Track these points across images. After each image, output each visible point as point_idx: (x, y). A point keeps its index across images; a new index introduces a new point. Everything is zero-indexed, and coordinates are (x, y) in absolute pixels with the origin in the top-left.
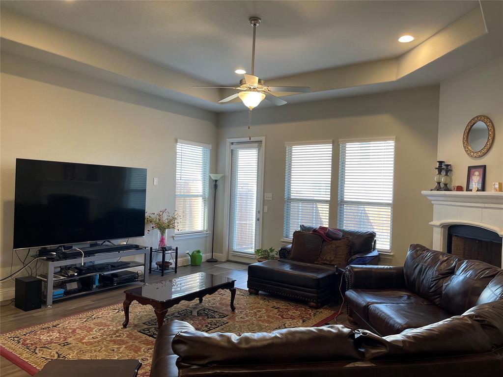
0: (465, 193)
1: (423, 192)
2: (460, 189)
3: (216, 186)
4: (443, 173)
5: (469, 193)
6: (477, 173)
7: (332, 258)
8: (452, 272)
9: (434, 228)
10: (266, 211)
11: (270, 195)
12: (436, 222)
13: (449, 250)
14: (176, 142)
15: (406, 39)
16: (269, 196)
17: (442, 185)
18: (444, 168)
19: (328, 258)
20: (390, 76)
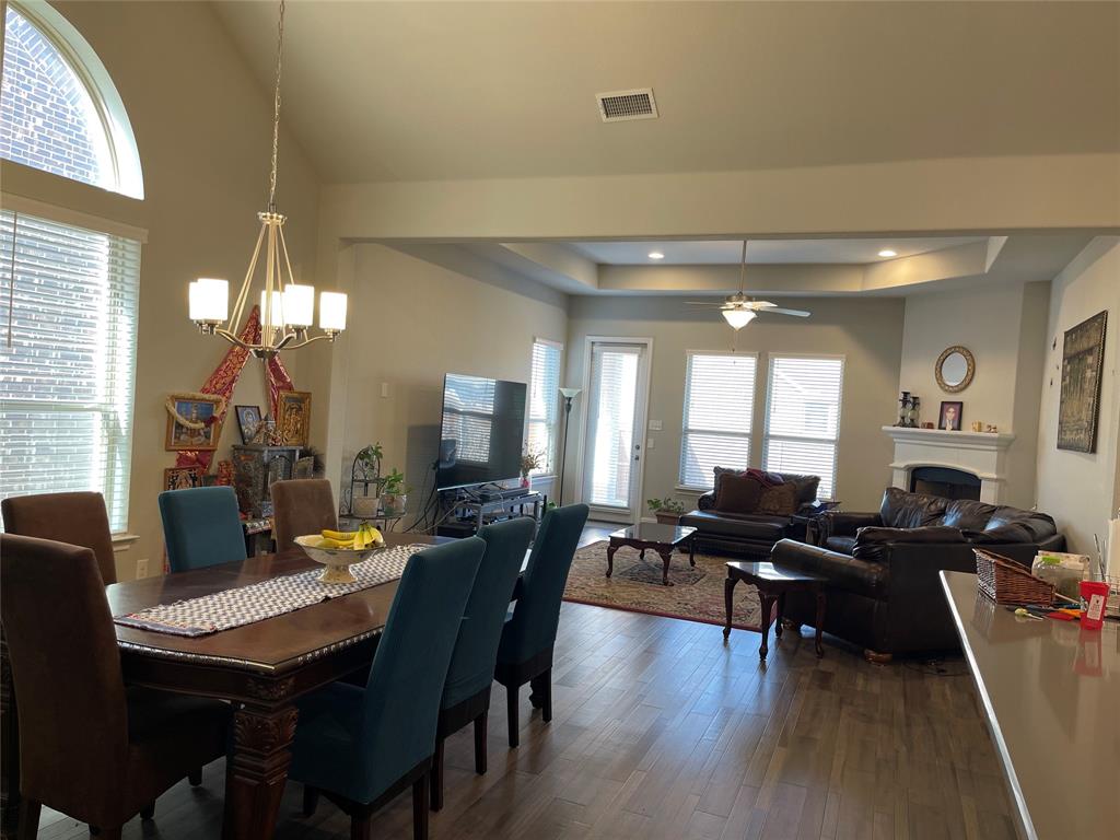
0: (936, 431)
1: (884, 428)
2: (930, 426)
3: (569, 406)
4: (910, 406)
5: (942, 431)
6: (952, 410)
7: (778, 507)
8: (942, 513)
9: (895, 471)
10: (650, 445)
11: (659, 423)
12: (900, 463)
13: (913, 489)
14: (534, 341)
15: (887, 253)
16: (656, 425)
17: (908, 421)
18: (910, 401)
19: (772, 508)
20: (853, 285)
